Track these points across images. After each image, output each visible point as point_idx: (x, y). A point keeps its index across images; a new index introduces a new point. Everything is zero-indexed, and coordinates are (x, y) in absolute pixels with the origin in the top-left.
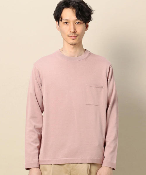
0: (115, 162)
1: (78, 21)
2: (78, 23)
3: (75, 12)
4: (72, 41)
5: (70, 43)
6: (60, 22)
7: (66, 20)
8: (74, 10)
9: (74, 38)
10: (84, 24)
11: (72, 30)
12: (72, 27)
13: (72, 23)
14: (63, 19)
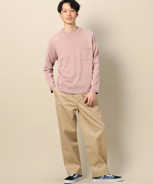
0: (98, 89)
1: (72, 10)
2: (72, 11)
3: (70, 4)
4: (68, 22)
5: (68, 23)
6: (61, 11)
7: (65, 9)
8: (69, 3)
9: (70, 19)
10: (75, 11)
11: (69, 15)
12: (69, 12)
13: (68, 11)
14: (63, 9)
